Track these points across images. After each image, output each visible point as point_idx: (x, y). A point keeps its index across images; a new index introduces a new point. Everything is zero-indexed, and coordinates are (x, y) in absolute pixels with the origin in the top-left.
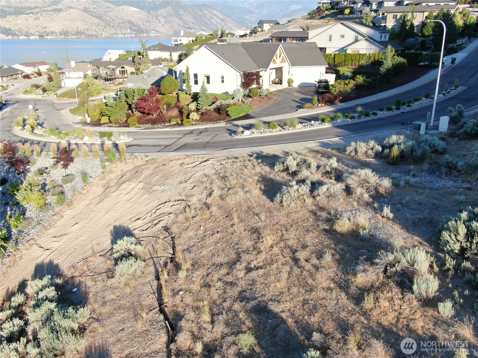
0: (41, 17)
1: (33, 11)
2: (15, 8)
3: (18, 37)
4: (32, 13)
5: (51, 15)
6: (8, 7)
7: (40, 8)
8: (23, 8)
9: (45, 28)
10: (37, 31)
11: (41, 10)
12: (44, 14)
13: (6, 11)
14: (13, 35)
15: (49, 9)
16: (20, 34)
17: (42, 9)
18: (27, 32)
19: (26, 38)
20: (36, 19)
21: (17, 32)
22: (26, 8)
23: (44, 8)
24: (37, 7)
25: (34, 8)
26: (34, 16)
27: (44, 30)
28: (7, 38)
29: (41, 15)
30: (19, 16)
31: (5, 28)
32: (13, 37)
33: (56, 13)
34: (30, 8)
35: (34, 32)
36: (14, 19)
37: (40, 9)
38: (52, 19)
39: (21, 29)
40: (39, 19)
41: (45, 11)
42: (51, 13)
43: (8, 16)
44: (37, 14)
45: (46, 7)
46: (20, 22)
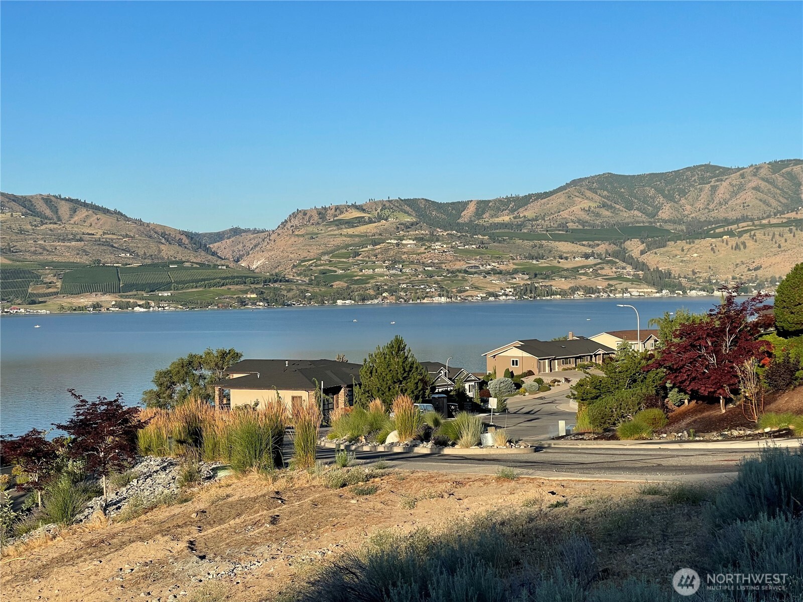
0: (750, 244)
1: (734, 227)
2: (689, 224)
3: (685, 292)
4: (731, 234)
5: (777, 236)
6: (674, 222)
7: (752, 220)
8: (710, 223)
9: (756, 269)
10: (734, 278)
11: (754, 225)
12: (759, 234)
13: (668, 231)
14: (673, 287)
15: (774, 221)
16: (691, 284)
17: (756, 223)
18: (710, 281)
19: (704, 293)
20: (737, 247)
21: (683, 281)
22: (717, 222)
23: (763, 218)
24: (744, 219)
25: (737, 221)
26: (733, 241)
27: (754, 273)
28: (658, 295)
29: (753, 237)
30: (697, 241)
31: (657, 270)
32: (673, 292)
33: (791, 231)
34: (727, 222)
35: (726, 281)
36: (683, 250)
37: (750, 223)
38: (779, 247)
39: (694, 273)
40: (745, 247)
41: (764, 226)
42: (777, 230)
43: (671, 243)
44: (740, 234)
45: (769, 217)
46: (695, 255)
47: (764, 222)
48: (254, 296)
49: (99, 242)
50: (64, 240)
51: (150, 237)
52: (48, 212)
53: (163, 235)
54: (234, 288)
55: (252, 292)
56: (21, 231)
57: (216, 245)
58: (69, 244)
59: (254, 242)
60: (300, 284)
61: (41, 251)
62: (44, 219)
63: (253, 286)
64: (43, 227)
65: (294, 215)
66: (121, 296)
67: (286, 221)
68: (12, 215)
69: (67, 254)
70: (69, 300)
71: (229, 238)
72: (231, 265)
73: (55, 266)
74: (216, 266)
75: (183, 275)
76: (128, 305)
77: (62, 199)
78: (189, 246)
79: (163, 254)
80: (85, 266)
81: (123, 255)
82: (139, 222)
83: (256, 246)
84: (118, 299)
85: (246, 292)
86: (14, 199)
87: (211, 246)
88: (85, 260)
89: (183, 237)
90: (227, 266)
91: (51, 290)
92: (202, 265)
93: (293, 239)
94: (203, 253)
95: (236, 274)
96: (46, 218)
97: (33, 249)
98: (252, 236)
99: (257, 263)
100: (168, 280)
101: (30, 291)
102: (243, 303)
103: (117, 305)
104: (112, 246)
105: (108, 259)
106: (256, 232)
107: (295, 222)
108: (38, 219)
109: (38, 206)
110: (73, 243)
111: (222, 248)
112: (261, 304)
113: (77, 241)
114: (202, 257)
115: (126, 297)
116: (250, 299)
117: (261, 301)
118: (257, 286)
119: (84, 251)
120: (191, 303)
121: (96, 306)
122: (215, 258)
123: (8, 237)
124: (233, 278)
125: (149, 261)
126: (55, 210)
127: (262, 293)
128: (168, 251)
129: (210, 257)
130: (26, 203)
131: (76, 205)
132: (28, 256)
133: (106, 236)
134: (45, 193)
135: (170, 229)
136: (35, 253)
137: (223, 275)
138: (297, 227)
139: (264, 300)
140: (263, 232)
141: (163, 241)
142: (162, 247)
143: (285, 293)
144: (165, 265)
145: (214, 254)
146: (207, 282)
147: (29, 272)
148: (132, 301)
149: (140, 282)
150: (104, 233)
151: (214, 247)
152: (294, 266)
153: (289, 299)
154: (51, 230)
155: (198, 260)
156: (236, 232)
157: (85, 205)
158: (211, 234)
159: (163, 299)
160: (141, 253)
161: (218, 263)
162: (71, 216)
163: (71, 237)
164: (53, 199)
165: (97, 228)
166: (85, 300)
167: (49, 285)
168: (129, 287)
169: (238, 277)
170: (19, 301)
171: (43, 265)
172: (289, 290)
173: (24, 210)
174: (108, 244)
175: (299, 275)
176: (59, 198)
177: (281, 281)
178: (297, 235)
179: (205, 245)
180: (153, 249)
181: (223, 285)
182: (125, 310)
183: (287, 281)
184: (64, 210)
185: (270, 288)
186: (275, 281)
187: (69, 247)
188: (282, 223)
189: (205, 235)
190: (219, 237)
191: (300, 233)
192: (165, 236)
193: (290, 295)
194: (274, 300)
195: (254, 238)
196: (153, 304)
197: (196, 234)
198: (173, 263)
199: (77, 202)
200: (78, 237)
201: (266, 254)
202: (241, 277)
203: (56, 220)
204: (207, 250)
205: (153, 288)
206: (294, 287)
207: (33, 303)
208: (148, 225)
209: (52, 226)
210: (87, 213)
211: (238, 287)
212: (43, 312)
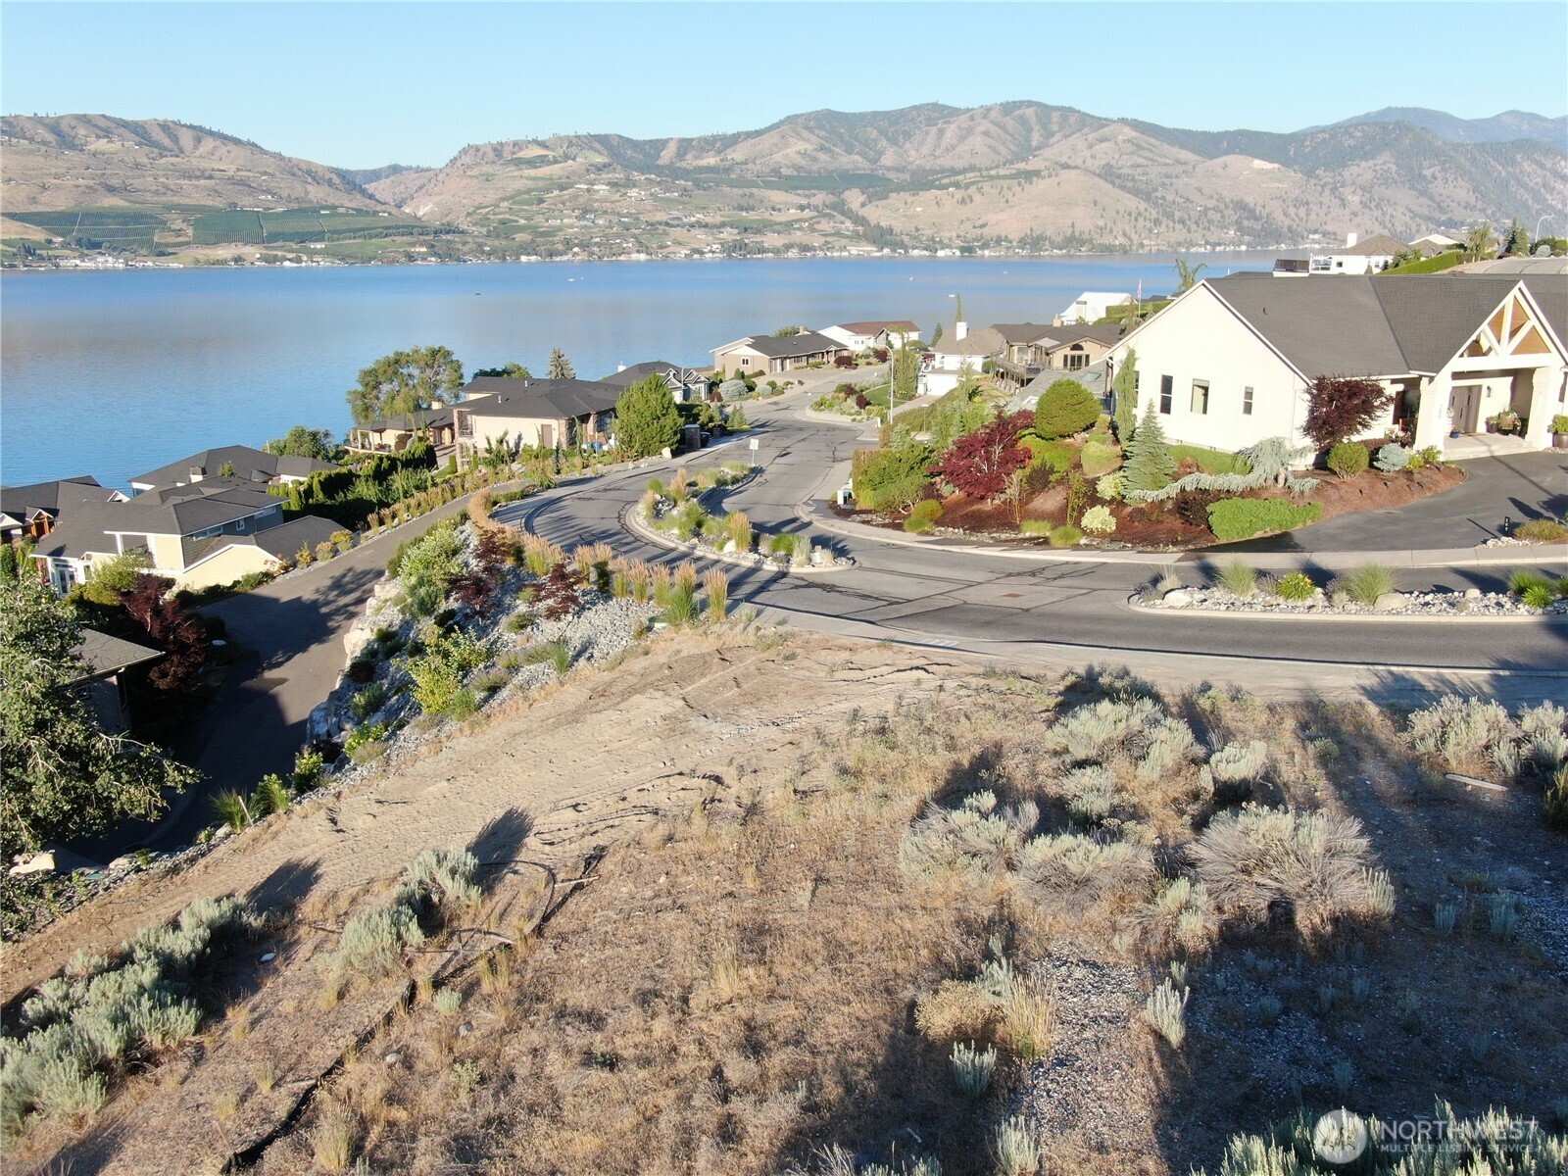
0: (977, 198)
1: (960, 178)
2: (914, 173)
3: (906, 251)
4: (957, 185)
5: (1005, 189)
6: (898, 170)
7: (980, 170)
8: (936, 172)
9: (982, 226)
10: (958, 236)
11: (981, 176)
12: (986, 187)
13: (890, 180)
14: (895, 245)
15: (1002, 172)
16: (913, 242)
17: (985, 173)
18: (933, 239)
19: (927, 253)
20: (963, 201)
21: (906, 239)
22: (943, 171)
23: (991, 169)
24: (972, 168)
25: (965, 171)
26: (959, 194)
27: (979, 231)
28: (878, 254)
29: (979, 190)
30: (921, 193)
31: (878, 226)
32: (894, 251)
33: (1019, 184)
34: (954, 172)
35: (950, 239)
36: (906, 203)
37: (978, 174)
38: (1007, 202)
39: (917, 230)
40: (971, 201)
41: (991, 178)
42: (1006, 183)
43: (893, 195)
44: (967, 186)
45: (997, 167)
46: (919, 209)
47: (993, 172)
48: (424, 249)
49: (232, 181)
50: (190, 178)
51: (294, 175)
52: (167, 142)
53: (309, 173)
54: (399, 239)
55: (421, 245)
56: (137, 166)
57: (373, 185)
58: (196, 183)
59: (419, 183)
60: (477, 236)
61: (163, 190)
62: (163, 151)
63: (421, 238)
64: (163, 160)
65: (464, 152)
66: (266, 248)
67: (455, 158)
68: (123, 145)
69: (195, 195)
70: (205, 252)
71: (387, 177)
72: (394, 211)
73: (185, 210)
74: (375, 213)
75: (339, 224)
76: (275, 259)
77: (183, 126)
78: (341, 186)
79: (311, 196)
80: (218, 210)
81: (263, 197)
82: (279, 157)
83: (421, 188)
84: (264, 252)
85: (413, 245)
86: (124, 124)
87: (367, 186)
88: (218, 203)
89: (334, 176)
90: (390, 214)
91: (181, 239)
92: (359, 211)
93: (465, 181)
94: (359, 196)
95: (401, 223)
96: (166, 149)
97: (154, 188)
98: (416, 175)
99: (424, 209)
100: (321, 229)
101: (155, 239)
102: (411, 258)
103: (264, 258)
104: (249, 186)
105: (246, 202)
106: (419, 170)
107: (466, 160)
108: (156, 150)
109: (153, 134)
110: (202, 182)
111: (380, 189)
112: (433, 259)
113: (206, 178)
114: (358, 201)
115: (273, 248)
116: (419, 253)
117: (432, 256)
118: (427, 238)
119: (216, 191)
120: (350, 257)
121: (238, 260)
122: (373, 202)
123: (122, 173)
124: (397, 227)
125: (295, 206)
126: (175, 139)
127: (433, 246)
128: (316, 194)
129: (368, 201)
130: (138, 130)
131: (200, 133)
132: (148, 197)
133: (240, 173)
134: (161, 118)
135: (317, 165)
136: (157, 193)
137: (385, 224)
138: (469, 167)
139: (436, 254)
140: (428, 170)
141: (310, 180)
142: (309, 187)
143: (459, 246)
144: (315, 210)
145: (371, 197)
146: (367, 233)
147: (152, 217)
148: (280, 253)
149: (286, 230)
150: (238, 170)
151: (370, 187)
152: (469, 214)
153: (465, 254)
154: (173, 164)
155: (354, 205)
156: (395, 169)
157: (211, 133)
158: (365, 171)
159: (316, 252)
160: (284, 194)
161: (378, 209)
162: (196, 147)
163: (199, 173)
164: (171, 125)
165: (229, 163)
166: (224, 252)
167: (179, 232)
168: (274, 237)
169: (403, 227)
170: (144, 252)
171: (169, 208)
172: (465, 243)
173: (137, 139)
174: (242, 183)
175: (475, 225)
176: (178, 124)
177: (454, 232)
178: (470, 176)
179: (361, 186)
180: (298, 192)
181: (386, 236)
182: (272, 265)
183: (462, 232)
184: (186, 139)
185: (442, 240)
186: (448, 232)
187: (197, 186)
188: (451, 161)
189: (357, 173)
190: (375, 175)
191: (473, 173)
192: (310, 173)
193: (466, 248)
194: (449, 254)
195: (418, 178)
196: (305, 258)
197: (347, 171)
198: (324, 208)
199: (200, 129)
200: (207, 174)
201: (436, 199)
202: (407, 227)
203: (177, 152)
204: (363, 192)
205: (303, 238)
206: (470, 240)
207: (162, 254)
208: (290, 160)
209: (174, 160)
210: (214, 144)
211: (405, 238)
212: (175, 265)
